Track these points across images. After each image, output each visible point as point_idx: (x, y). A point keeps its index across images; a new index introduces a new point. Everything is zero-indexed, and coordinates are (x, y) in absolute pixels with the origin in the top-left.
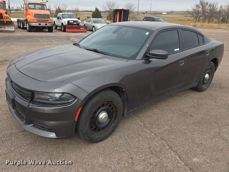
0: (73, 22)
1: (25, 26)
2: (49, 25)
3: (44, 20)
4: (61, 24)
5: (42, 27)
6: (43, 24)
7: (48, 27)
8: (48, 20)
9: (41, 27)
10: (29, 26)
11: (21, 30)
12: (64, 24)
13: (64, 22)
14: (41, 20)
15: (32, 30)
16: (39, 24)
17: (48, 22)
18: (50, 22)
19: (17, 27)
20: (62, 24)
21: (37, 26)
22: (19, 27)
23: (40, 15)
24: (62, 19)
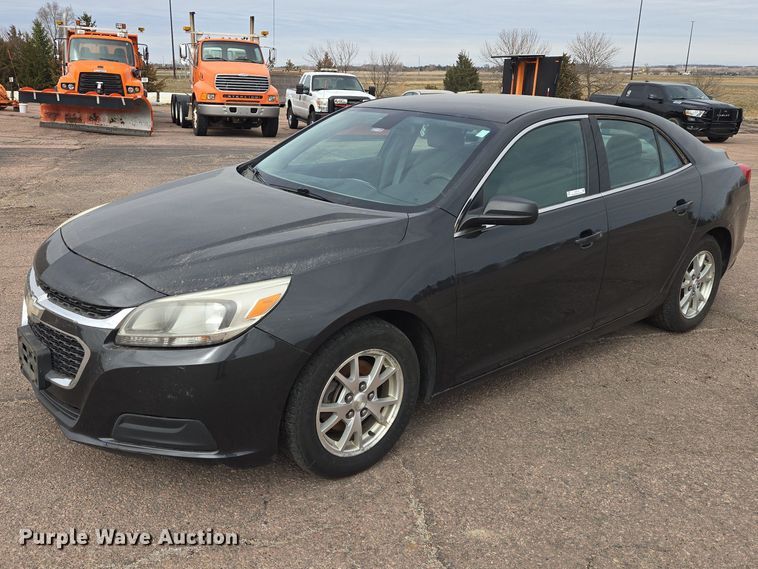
0: (346, 101)
1: (189, 118)
2: (262, 112)
3: (248, 97)
4: (307, 110)
5: (241, 118)
6: (243, 110)
7: (262, 118)
8: (261, 97)
9: (237, 117)
10: (200, 116)
11: (180, 129)
12: (317, 110)
13: (318, 103)
14: (239, 96)
15: (209, 130)
16: (231, 109)
17: (262, 101)
18: (267, 103)
19: (171, 120)
20: (312, 108)
21: (226, 117)
22: (176, 121)
23: (237, 78)
24: (311, 91)
